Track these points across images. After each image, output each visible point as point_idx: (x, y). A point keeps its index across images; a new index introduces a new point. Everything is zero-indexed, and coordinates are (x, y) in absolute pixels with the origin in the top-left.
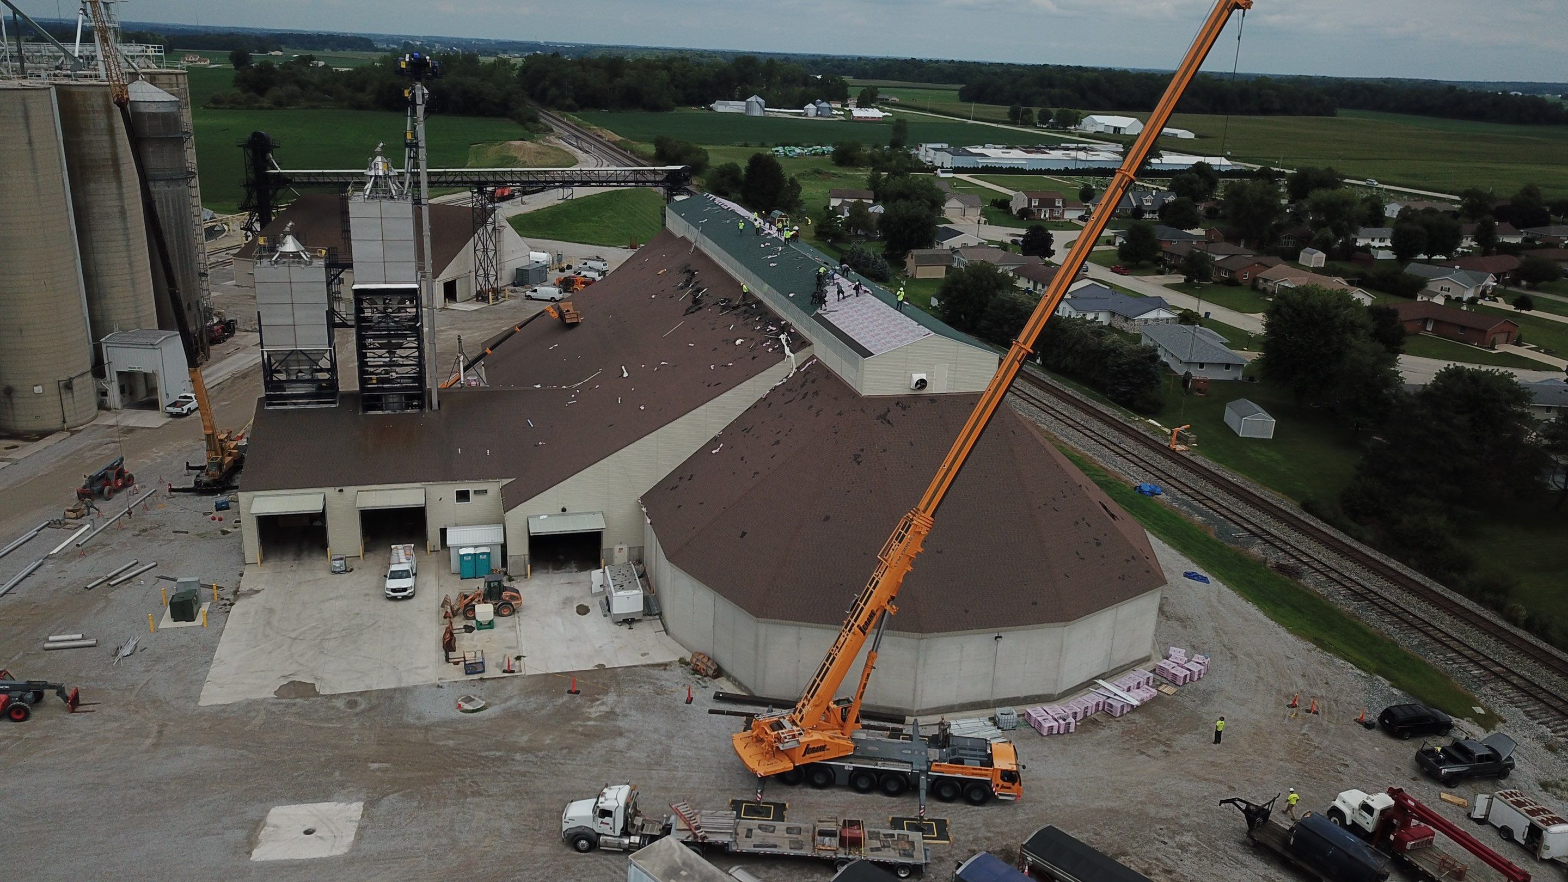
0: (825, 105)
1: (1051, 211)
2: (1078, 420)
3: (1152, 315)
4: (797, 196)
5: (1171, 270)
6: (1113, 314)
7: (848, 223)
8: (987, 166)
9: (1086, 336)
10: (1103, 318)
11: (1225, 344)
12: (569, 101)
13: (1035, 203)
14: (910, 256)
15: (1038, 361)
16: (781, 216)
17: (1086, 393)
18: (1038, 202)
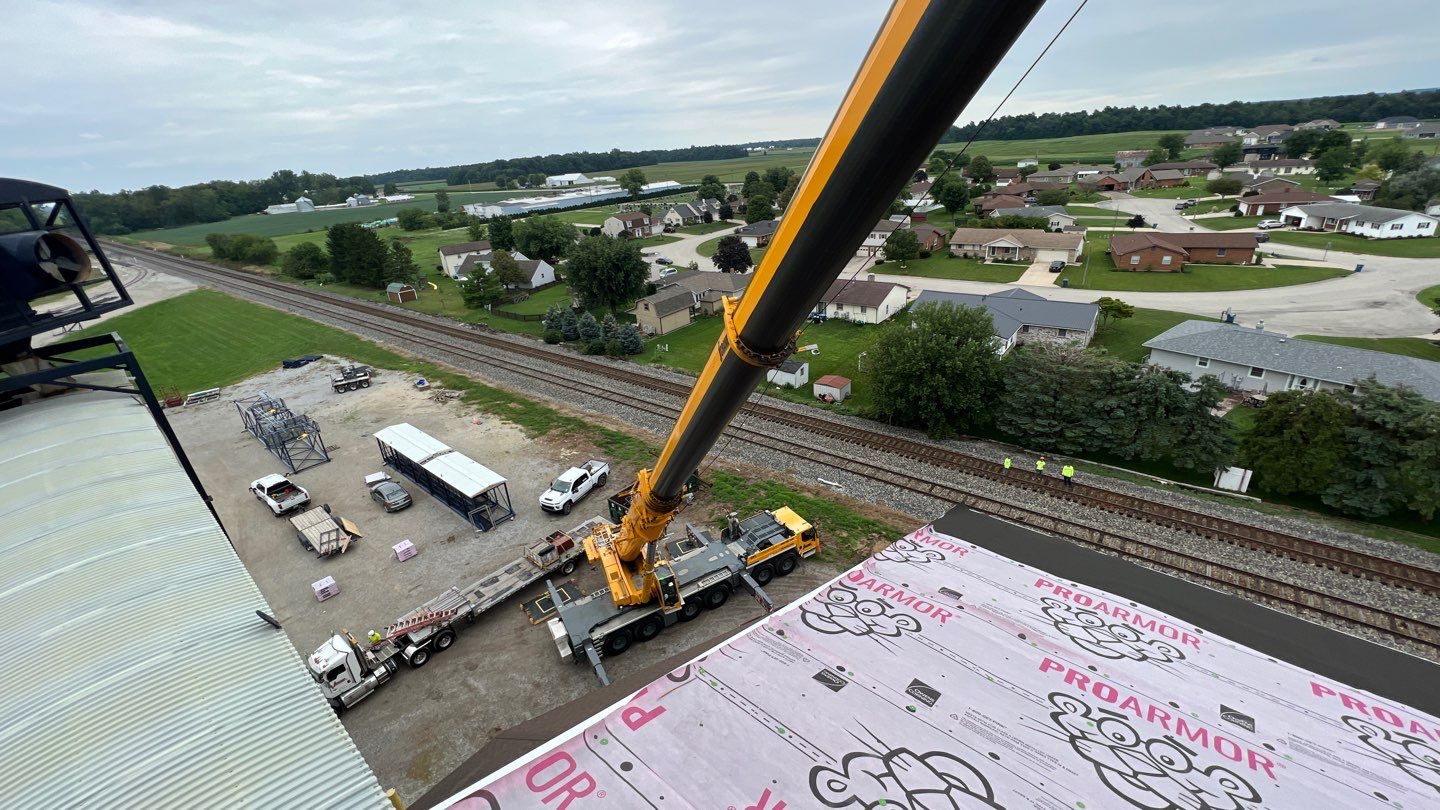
0: (362, 196)
1: (643, 229)
4: (408, 261)
6: (1025, 328)
12: (117, 226)
13: (629, 225)
14: (641, 306)
16: (403, 289)
18: (631, 224)
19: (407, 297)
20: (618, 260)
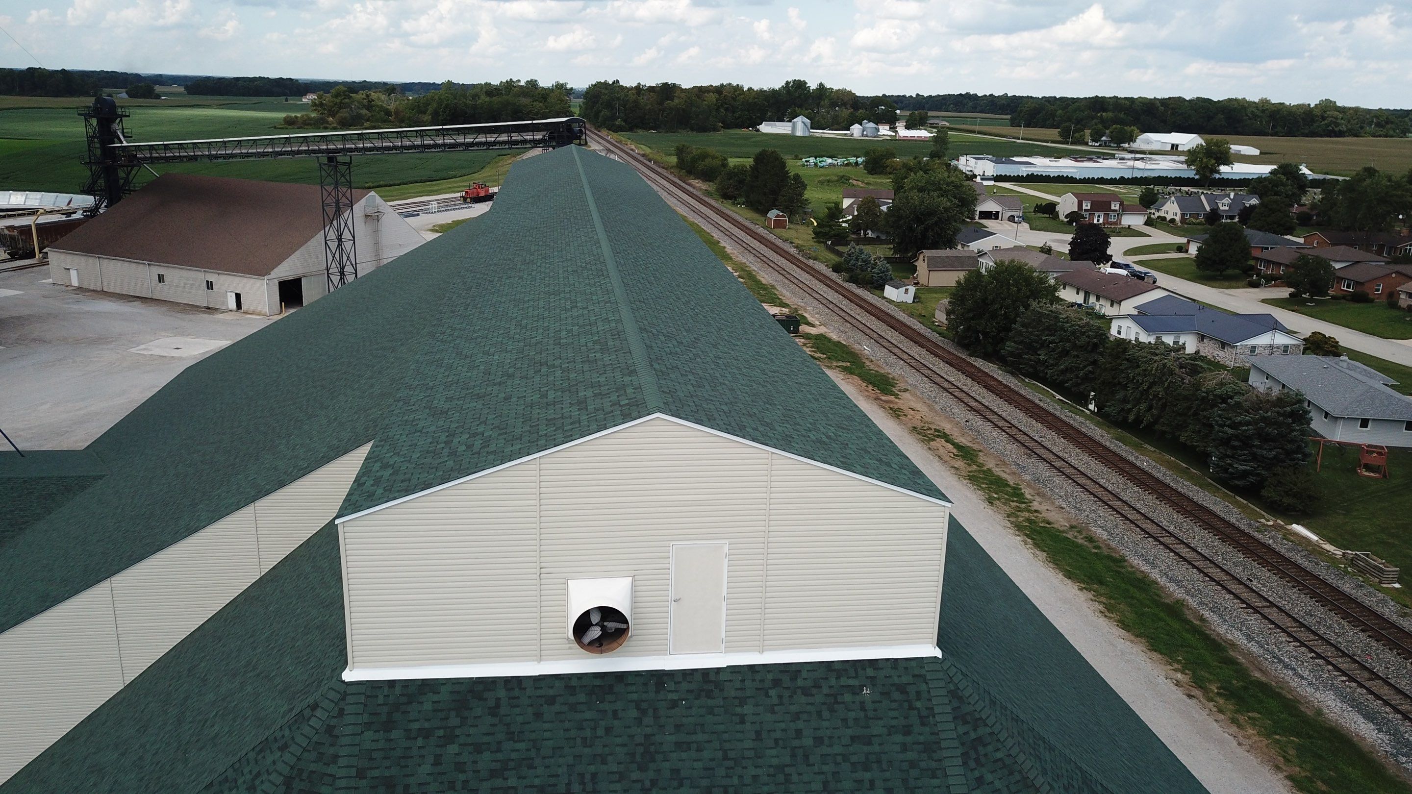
0: (872, 125)
1: (1107, 216)
2: (1165, 523)
3: (1263, 340)
4: (801, 195)
5: (1268, 281)
6: (1202, 338)
7: (856, 225)
8: (1032, 174)
9: (1171, 373)
10: (1191, 344)
11: (1392, 387)
12: (619, 122)
13: (1087, 206)
14: (921, 258)
15: (1091, 407)
16: (778, 216)
17: (1170, 466)
18: (1089, 205)
19: (779, 224)
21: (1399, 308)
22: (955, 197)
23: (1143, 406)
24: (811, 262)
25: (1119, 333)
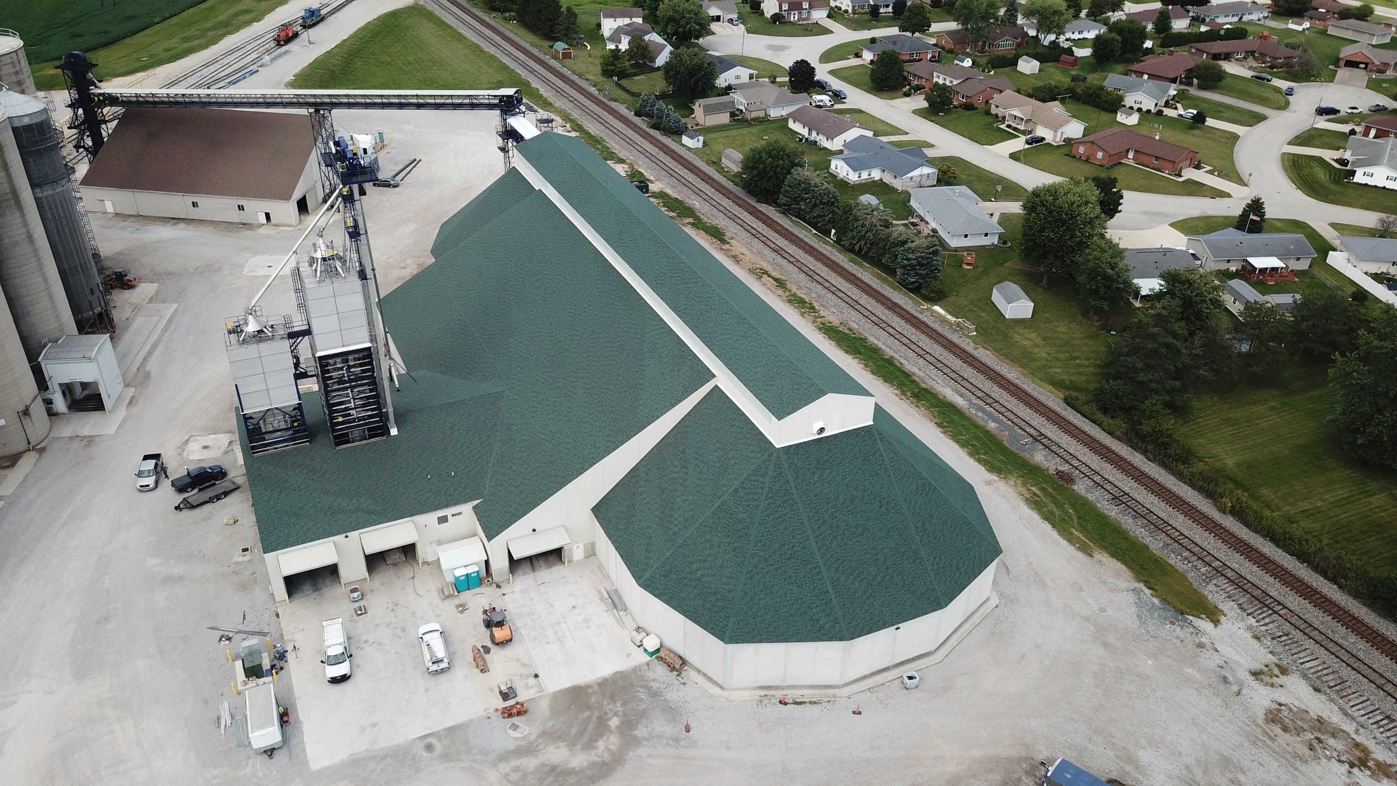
1: (800, 13)
2: (880, 315)
3: (916, 173)
4: (574, 21)
5: (915, 91)
6: (883, 171)
7: (629, 57)
10: (875, 175)
13: (785, 7)
15: (834, 239)
16: (564, 49)
17: (879, 277)
18: (787, 6)
19: (566, 56)
20: (693, 69)
21: (991, 114)
22: (696, 24)
23: (863, 243)
24: (613, 104)
25: (836, 168)
